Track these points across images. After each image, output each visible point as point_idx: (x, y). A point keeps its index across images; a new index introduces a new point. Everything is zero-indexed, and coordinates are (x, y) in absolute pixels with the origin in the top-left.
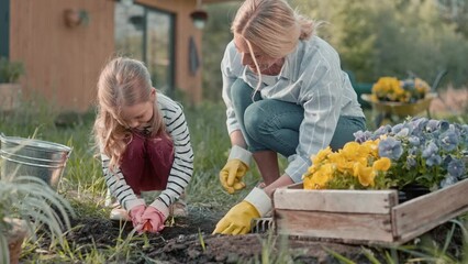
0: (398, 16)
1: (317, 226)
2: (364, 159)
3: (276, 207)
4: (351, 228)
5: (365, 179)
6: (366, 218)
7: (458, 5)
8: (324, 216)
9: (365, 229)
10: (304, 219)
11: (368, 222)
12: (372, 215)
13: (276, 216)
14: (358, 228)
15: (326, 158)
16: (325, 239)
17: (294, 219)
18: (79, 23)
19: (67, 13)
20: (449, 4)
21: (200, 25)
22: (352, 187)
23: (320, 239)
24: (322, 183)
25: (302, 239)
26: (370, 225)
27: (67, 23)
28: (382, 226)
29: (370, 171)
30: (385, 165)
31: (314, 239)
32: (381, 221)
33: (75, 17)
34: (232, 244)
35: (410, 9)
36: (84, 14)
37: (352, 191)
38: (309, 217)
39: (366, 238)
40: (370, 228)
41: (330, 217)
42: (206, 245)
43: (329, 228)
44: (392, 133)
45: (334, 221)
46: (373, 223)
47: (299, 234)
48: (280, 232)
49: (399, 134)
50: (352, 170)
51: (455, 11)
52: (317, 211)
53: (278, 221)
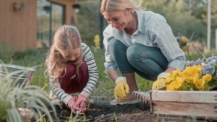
0: (165, 8)
1: (176, 109)
2: (197, 75)
3: (153, 99)
4: (196, 110)
5: (199, 85)
6: (204, 106)
7: (192, 3)
8: (180, 104)
9: (203, 111)
10: (168, 106)
11: (205, 107)
12: (207, 104)
13: (153, 104)
14: (199, 110)
15: (178, 74)
16: (180, 116)
17: (163, 106)
18: (20, 9)
19: (14, 4)
20: (188, 3)
21: (77, 11)
22: (192, 89)
23: (177, 116)
24: (177, 88)
25: (167, 116)
26: (206, 109)
27: (15, 9)
28: (213, 109)
29: (202, 81)
30: (209, 78)
31: (174, 116)
32: (213, 107)
33: (18, 6)
34: (132, 119)
35: (171, 5)
36: (22, 5)
37: (192, 92)
38: (172, 105)
39: (204, 116)
40: (206, 110)
41: (184, 105)
42: (118, 120)
43: (183, 110)
44: (207, 61)
45: (185, 107)
46: (208, 108)
47: (166, 114)
48: (155, 113)
49: (210, 62)
50: (192, 81)
51: (191, 6)
52: (176, 102)
53: (154, 107)
